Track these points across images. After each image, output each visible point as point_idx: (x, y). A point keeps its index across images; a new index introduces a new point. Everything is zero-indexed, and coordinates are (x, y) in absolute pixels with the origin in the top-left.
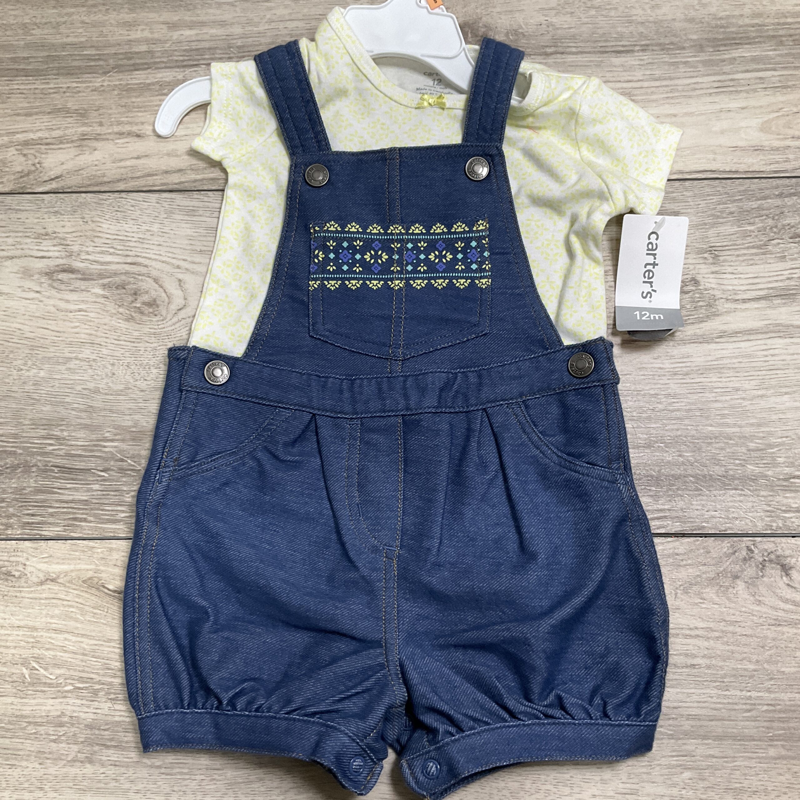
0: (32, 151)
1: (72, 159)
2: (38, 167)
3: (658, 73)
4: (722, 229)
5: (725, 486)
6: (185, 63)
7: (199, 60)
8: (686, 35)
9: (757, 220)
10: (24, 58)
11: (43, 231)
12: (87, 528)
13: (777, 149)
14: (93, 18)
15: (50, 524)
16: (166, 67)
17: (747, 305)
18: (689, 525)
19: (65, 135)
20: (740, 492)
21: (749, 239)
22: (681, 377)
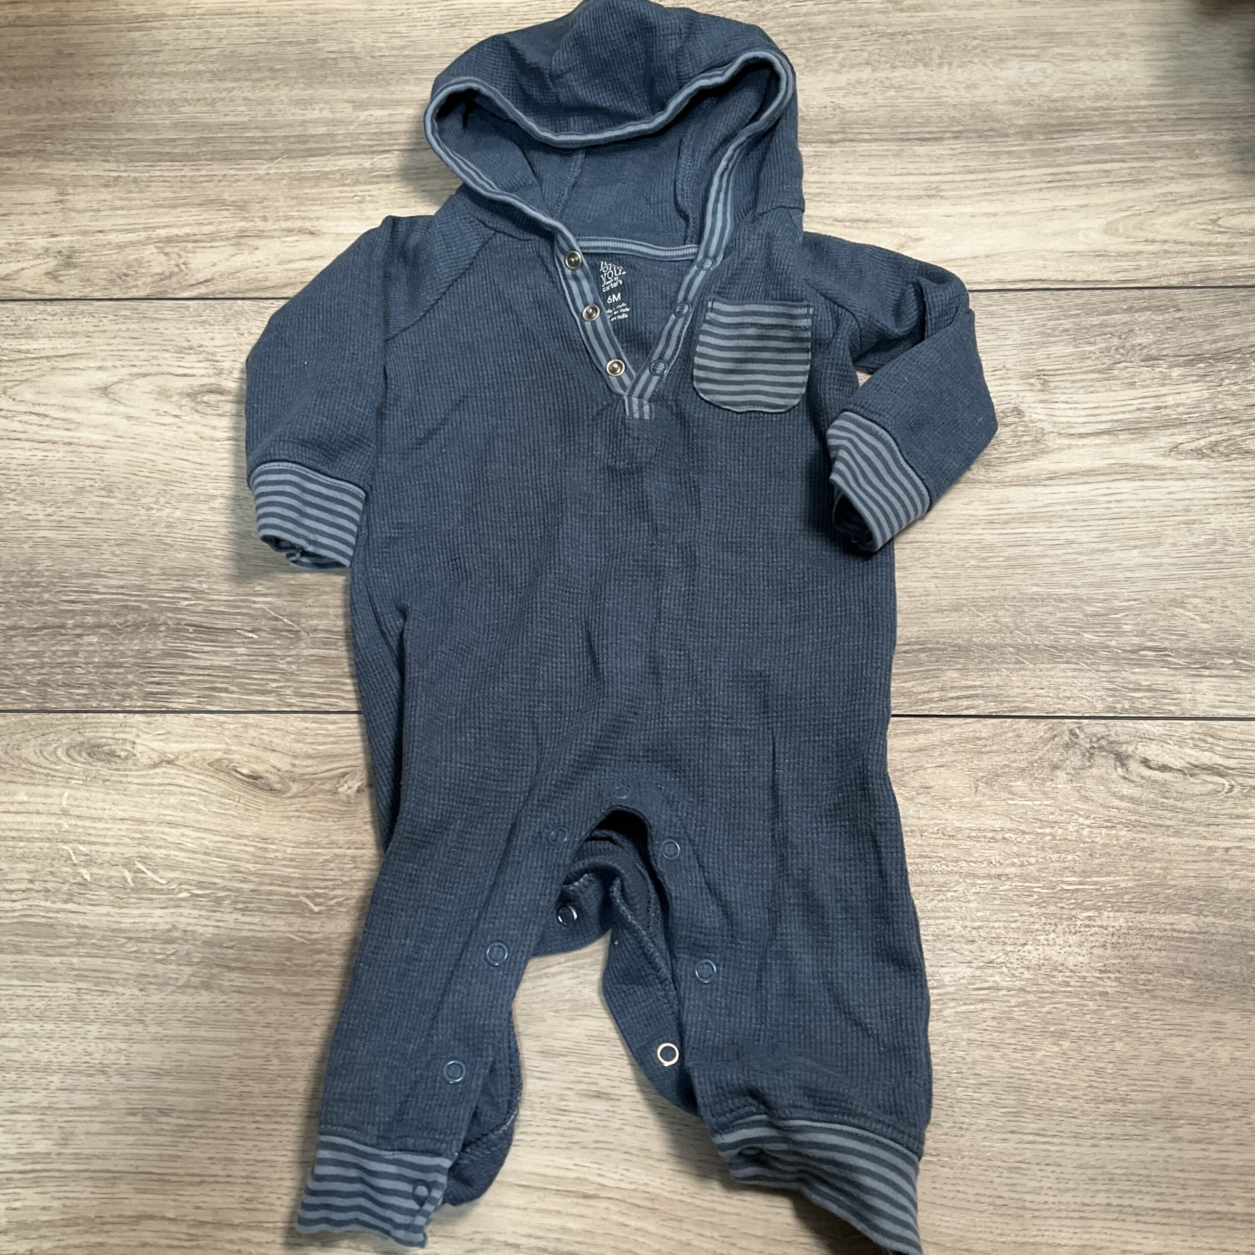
0: (176, 250)
1: (227, 260)
2: (182, 269)
3: (973, 164)
4: (1053, 349)
5: (1053, 659)
6: (375, 149)
7: (391, 145)
8: (1009, 119)
9: (1098, 339)
10: (170, 140)
11: (186, 344)
12: (228, 700)
13: (1126, 255)
14: (259, 94)
15: (179, 694)
16: (350, 153)
17: (1086, 441)
18: (1006, 705)
19: (218, 231)
20: (1074, 666)
21: (1088, 362)
22: (998, 526)
